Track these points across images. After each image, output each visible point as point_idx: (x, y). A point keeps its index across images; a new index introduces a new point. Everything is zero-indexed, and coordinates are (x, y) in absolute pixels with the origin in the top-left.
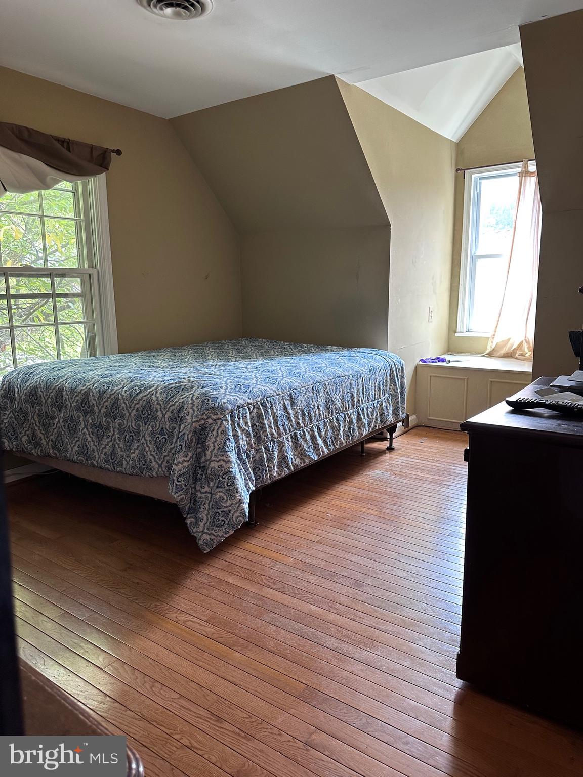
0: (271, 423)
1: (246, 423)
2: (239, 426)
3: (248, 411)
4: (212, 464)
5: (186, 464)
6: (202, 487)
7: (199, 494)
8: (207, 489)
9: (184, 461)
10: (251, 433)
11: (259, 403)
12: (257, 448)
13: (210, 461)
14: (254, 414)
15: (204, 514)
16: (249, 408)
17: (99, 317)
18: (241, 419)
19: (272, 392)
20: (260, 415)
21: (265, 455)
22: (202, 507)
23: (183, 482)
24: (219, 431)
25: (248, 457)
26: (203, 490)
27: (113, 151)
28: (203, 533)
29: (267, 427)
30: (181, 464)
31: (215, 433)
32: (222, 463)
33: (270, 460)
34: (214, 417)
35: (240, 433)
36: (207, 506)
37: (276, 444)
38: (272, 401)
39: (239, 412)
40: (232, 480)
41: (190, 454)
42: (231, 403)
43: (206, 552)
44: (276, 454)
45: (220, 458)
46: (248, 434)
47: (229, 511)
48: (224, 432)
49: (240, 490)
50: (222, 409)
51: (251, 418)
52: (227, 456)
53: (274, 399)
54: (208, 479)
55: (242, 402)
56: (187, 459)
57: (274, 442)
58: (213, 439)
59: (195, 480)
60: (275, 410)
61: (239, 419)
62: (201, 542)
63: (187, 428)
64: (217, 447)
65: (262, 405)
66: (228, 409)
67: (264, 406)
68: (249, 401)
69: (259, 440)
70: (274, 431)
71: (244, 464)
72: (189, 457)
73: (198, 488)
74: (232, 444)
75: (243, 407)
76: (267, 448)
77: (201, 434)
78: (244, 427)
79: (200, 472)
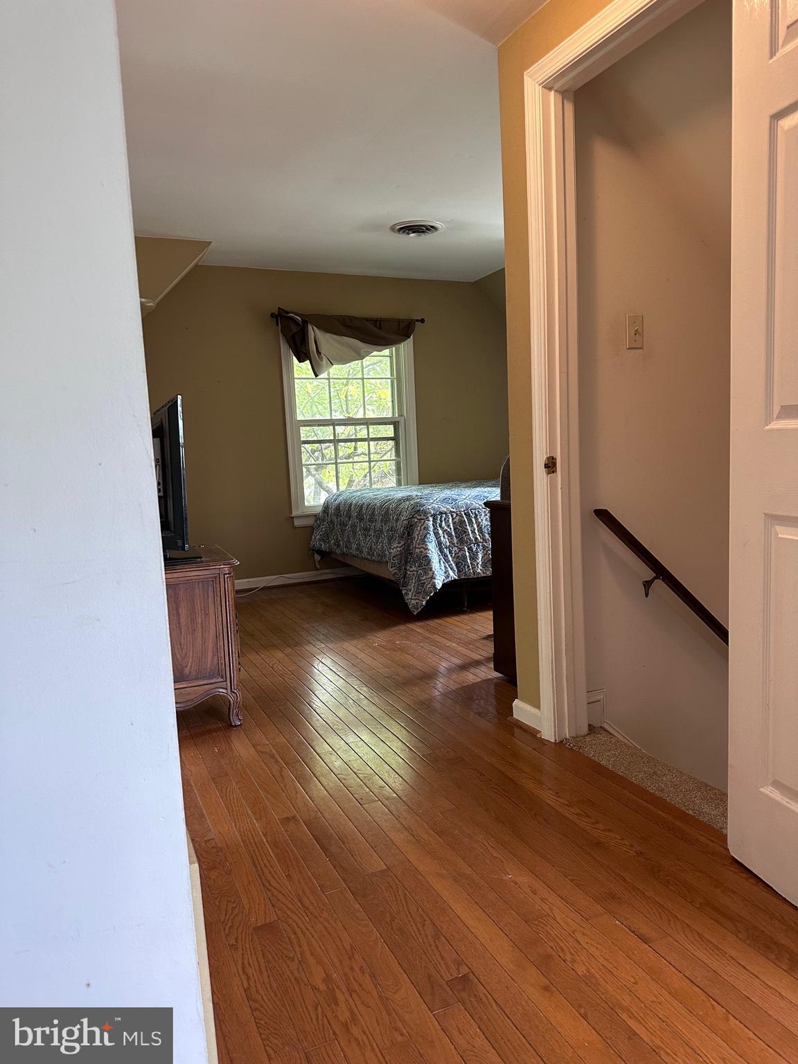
0: (475, 530)
1: (449, 526)
2: (441, 526)
3: (450, 516)
4: (417, 550)
5: (399, 549)
6: (411, 567)
7: (408, 572)
8: (414, 568)
9: (397, 547)
10: (453, 534)
11: (463, 513)
12: (461, 547)
13: (416, 548)
14: (456, 520)
15: (412, 586)
16: (452, 516)
17: (405, 456)
18: (444, 522)
19: (478, 505)
20: (462, 522)
21: (467, 554)
22: (411, 581)
23: (396, 561)
24: (422, 528)
25: (450, 552)
26: (411, 570)
27: (417, 321)
28: (411, 599)
29: (470, 532)
30: (396, 548)
31: (419, 528)
32: (422, 549)
33: (473, 559)
34: (419, 517)
35: (441, 532)
36: (414, 580)
37: (481, 547)
38: (477, 512)
39: (441, 517)
40: (429, 561)
41: (402, 543)
42: (434, 509)
43: (415, 613)
44: (480, 556)
45: (421, 546)
46: (450, 535)
47: (424, 583)
48: (426, 528)
49: (434, 569)
50: (425, 513)
51: (454, 523)
52: (426, 545)
53: (478, 511)
54: (415, 562)
55: (445, 509)
56: (400, 545)
57: (478, 545)
58: (418, 532)
59: (406, 562)
60: (480, 520)
61: (441, 521)
62: (410, 606)
63: (400, 527)
64: (420, 538)
65: (465, 514)
66: (430, 513)
67: (468, 515)
68: (452, 510)
69: (461, 541)
70: (478, 537)
71: (445, 556)
72: (401, 544)
73: (408, 568)
74: (432, 537)
75: (446, 513)
76: (470, 549)
77: (410, 528)
78: (446, 528)
79: (410, 557)
